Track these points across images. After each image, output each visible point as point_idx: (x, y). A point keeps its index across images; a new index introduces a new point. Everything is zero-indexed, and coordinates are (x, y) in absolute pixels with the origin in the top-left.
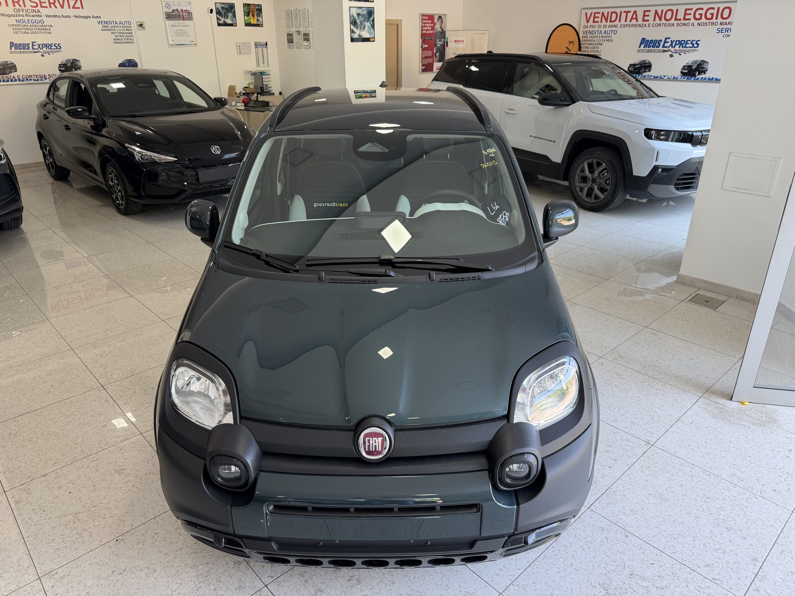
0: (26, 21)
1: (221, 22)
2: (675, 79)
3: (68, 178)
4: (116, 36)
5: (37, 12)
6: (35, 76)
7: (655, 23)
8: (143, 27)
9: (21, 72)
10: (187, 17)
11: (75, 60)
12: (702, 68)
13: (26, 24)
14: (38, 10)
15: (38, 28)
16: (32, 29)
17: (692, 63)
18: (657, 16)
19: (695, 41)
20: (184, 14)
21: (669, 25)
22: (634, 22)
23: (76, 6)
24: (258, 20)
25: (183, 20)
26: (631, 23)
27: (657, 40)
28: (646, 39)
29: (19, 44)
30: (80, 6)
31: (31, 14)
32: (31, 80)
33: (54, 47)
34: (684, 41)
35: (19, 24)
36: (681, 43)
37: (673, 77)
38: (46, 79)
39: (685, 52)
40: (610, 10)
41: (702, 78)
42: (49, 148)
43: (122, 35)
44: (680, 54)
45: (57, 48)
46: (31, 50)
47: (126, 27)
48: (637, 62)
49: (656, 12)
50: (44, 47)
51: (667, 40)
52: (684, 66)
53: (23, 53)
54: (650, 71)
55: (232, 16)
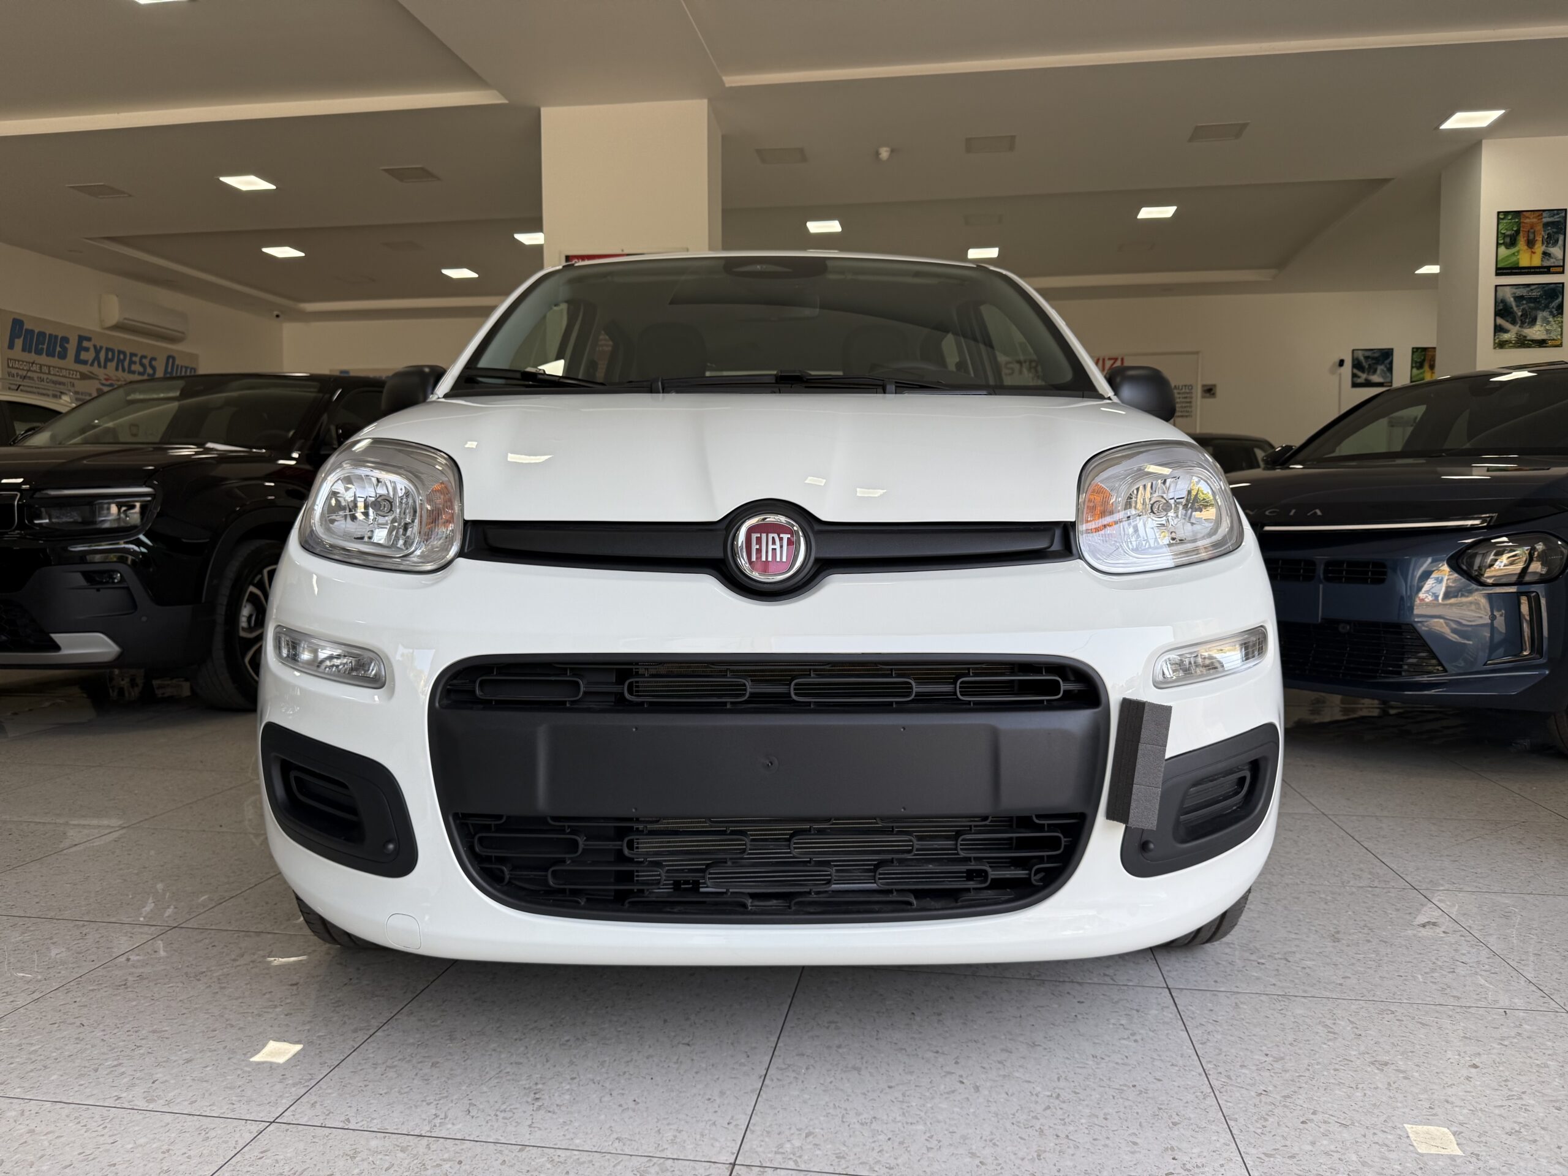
1: (1359, 381)
8: (1211, 393)
47: (1183, 393)
55: (1385, 369)
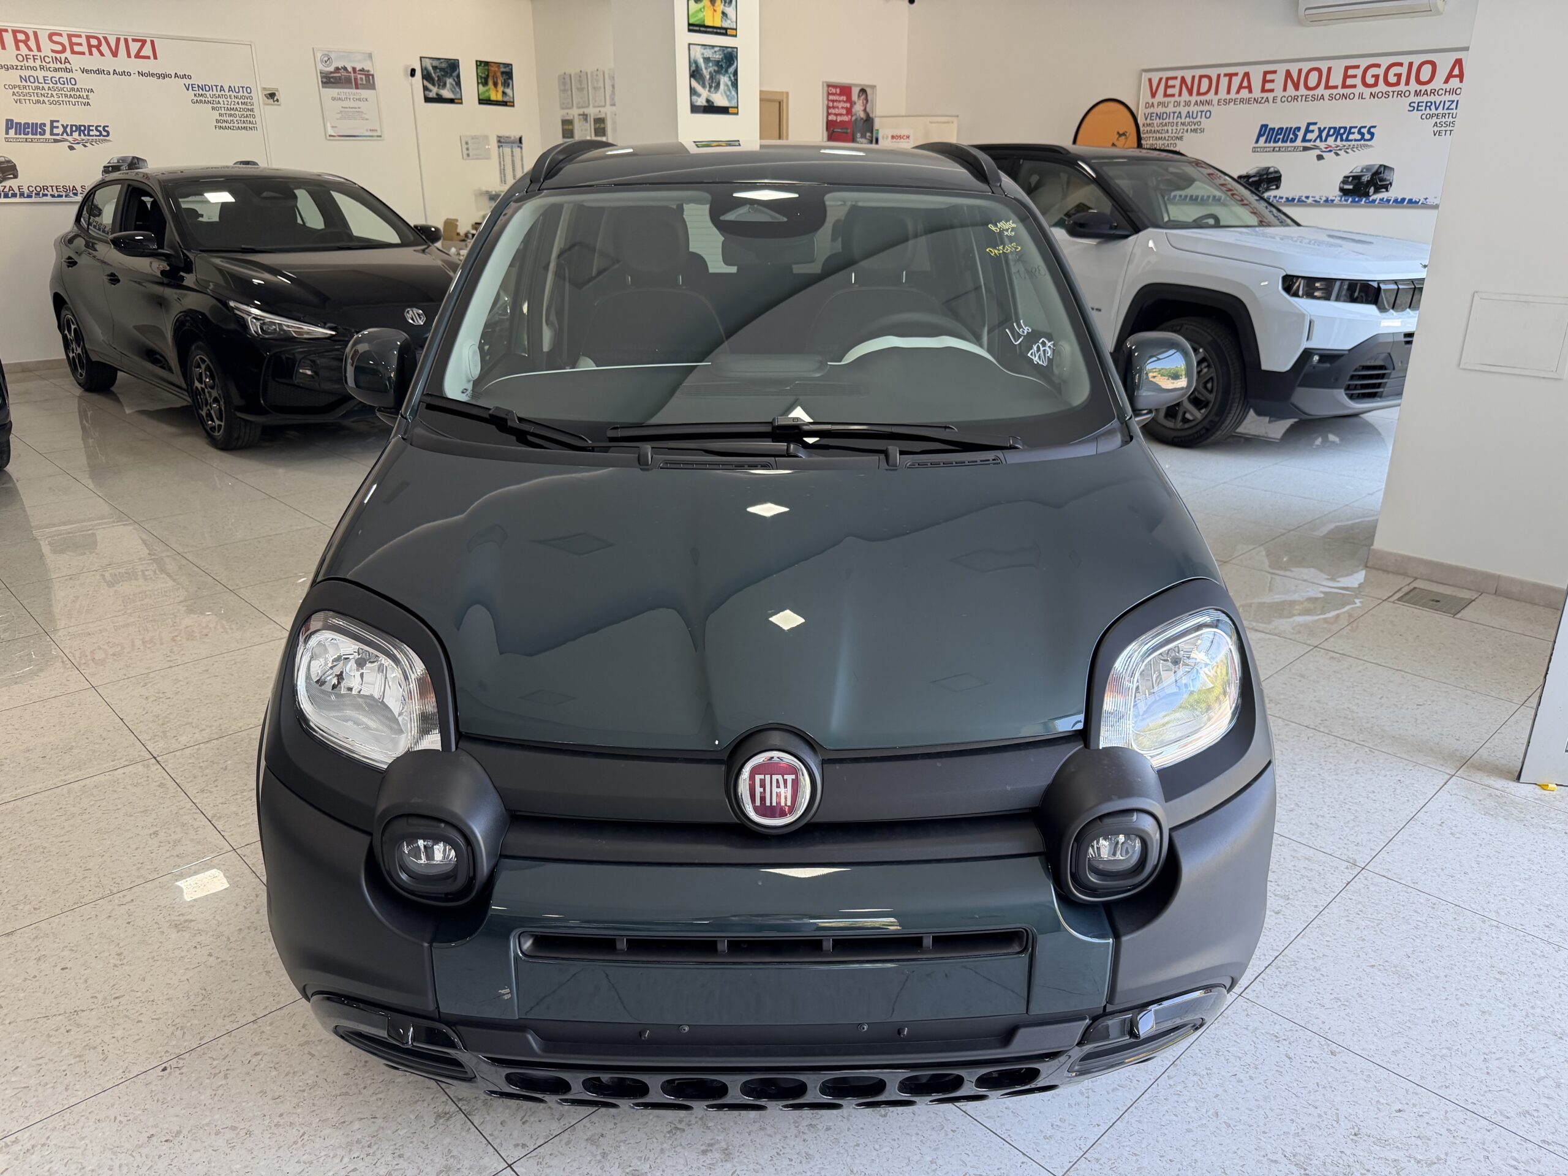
0: (41, 80)
1: (432, 95)
2: (1328, 202)
3: (113, 389)
4: (220, 115)
5: (63, 62)
6: (54, 188)
7: (1287, 94)
8: (275, 99)
9: (25, 179)
10: (364, 82)
11: (138, 158)
12: (1382, 180)
13: (41, 85)
14: (66, 58)
15: (63, 92)
16: (52, 95)
17: (1362, 171)
18: (1289, 81)
19: (1365, 127)
20: (359, 76)
21: (1314, 98)
22: (1244, 93)
23: (141, 54)
24: (504, 93)
25: (357, 88)
26: (1239, 96)
27: (1291, 128)
28: (1269, 127)
29: (25, 124)
30: (151, 54)
31: (51, 65)
32: (46, 195)
33: (95, 133)
34: (1345, 128)
35: (26, 84)
36: (1338, 132)
37: (1324, 199)
38: (76, 194)
39: (1348, 149)
40: (1198, 73)
41: (1382, 200)
42: (76, 326)
43: (233, 112)
44: (1337, 154)
45: (101, 134)
46: (48, 135)
47: (241, 97)
48: (1252, 172)
49: (1288, 74)
50: (75, 131)
51: (1311, 128)
52: (1345, 177)
53: (32, 141)
54: (1278, 188)
55: (454, 83)
